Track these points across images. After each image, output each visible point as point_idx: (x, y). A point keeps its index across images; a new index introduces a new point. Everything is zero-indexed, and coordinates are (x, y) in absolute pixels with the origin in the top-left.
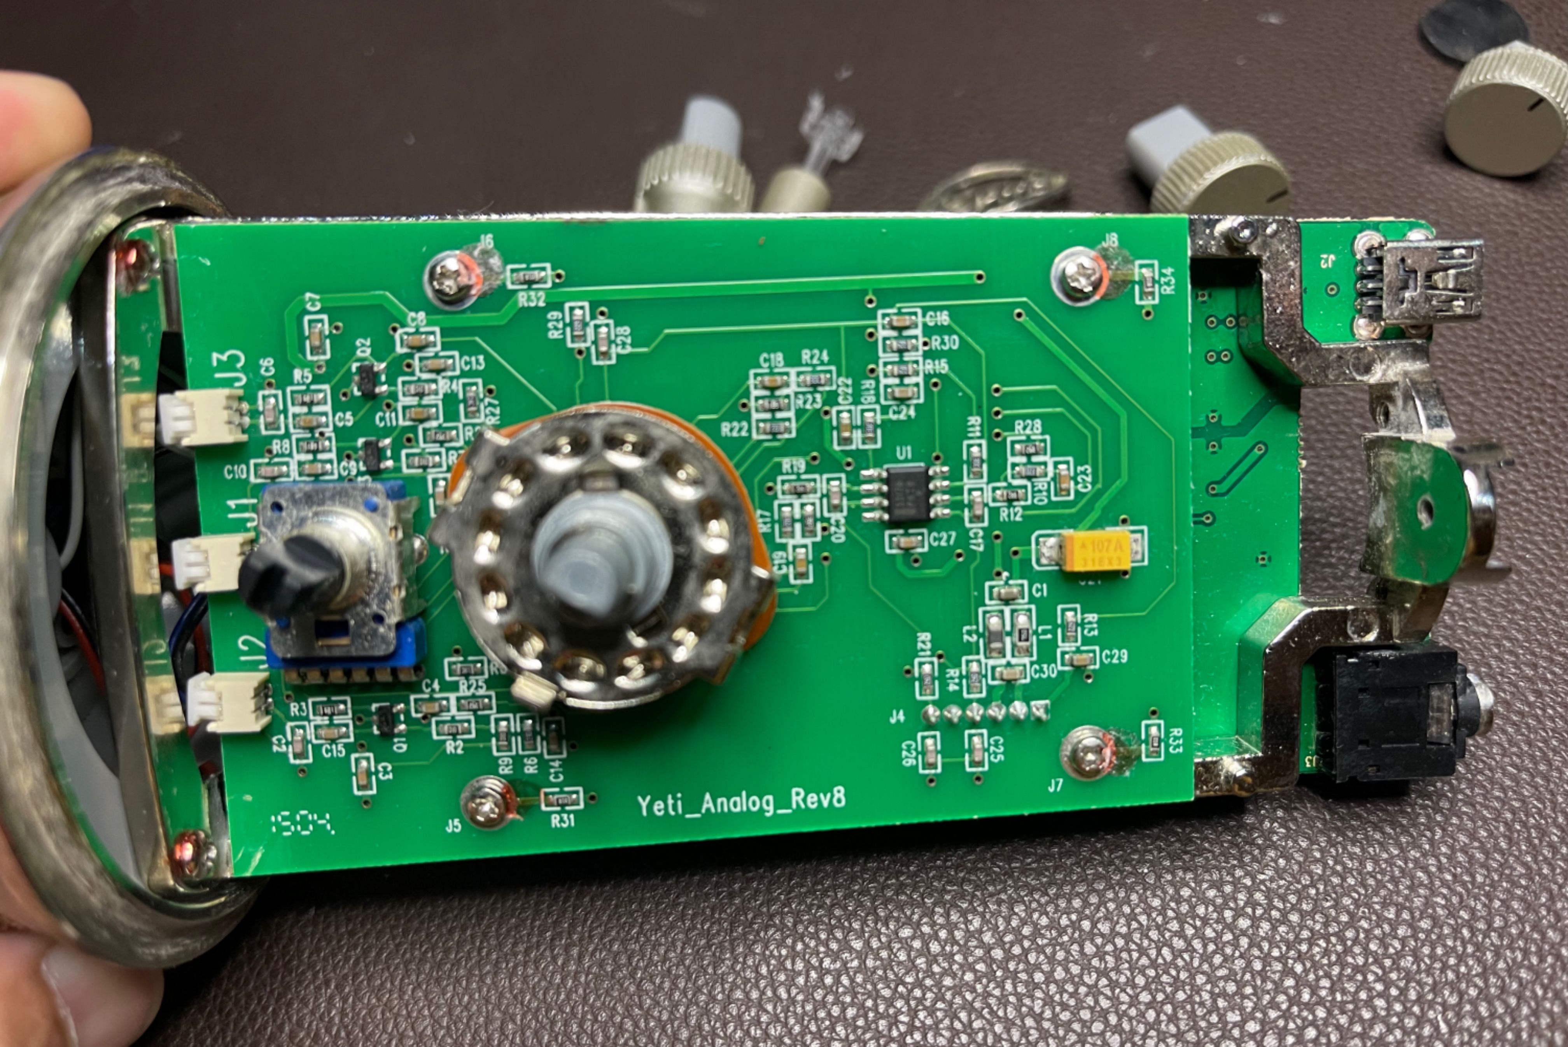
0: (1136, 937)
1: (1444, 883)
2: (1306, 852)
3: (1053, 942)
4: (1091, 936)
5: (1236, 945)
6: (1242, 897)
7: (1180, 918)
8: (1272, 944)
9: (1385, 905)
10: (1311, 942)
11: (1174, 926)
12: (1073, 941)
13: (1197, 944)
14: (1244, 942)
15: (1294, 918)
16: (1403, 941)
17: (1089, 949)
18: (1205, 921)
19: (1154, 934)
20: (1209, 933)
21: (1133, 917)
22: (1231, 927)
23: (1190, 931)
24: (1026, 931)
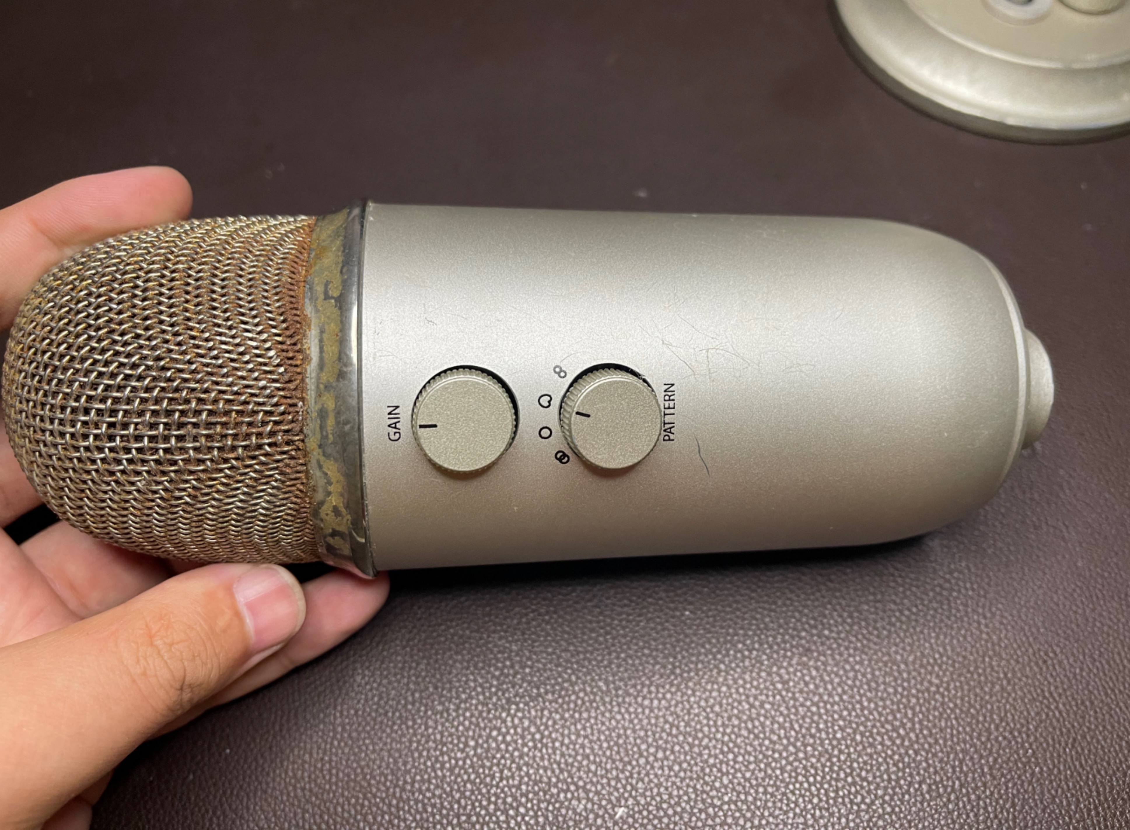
0: (600, 717)
1: (732, 669)
2: (673, 664)
3: (563, 727)
4: (580, 720)
5: (643, 713)
6: (645, 690)
7: (619, 705)
8: (659, 709)
9: (707, 683)
10: (676, 706)
11: (616, 709)
12: (571, 724)
13: (627, 716)
14: (647, 711)
15: (668, 696)
16: (715, 699)
17: (579, 727)
18: (630, 704)
19: (607, 715)
20: (632, 710)
21: (597, 708)
22: (641, 705)
23: (623, 710)
24: (550, 723)
